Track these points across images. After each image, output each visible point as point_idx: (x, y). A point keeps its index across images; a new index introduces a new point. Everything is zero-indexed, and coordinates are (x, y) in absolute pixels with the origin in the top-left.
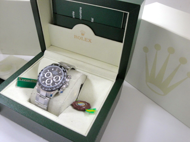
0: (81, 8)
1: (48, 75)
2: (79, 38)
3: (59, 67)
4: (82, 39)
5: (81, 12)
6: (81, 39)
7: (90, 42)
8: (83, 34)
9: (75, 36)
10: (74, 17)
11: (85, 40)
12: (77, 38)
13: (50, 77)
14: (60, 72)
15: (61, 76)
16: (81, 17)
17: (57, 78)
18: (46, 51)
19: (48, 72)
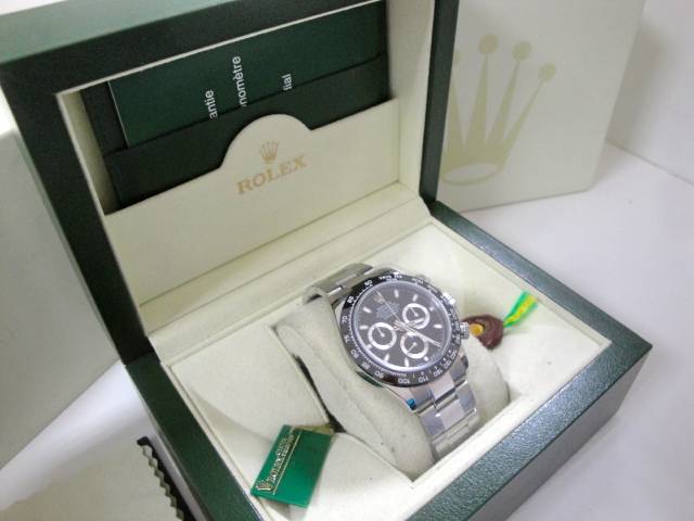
0: (236, 60)
1: (383, 335)
2: (259, 180)
3: (374, 284)
4: (270, 175)
5: (239, 77)
6: (267, 179)
7: (303, 165)
8: (270, 157)
9: (240, 184)
10: (213, 113)
11: (283, 173)
12: (250, 188)
13: (400, 333)
14: (397, 294)
15: (415, 297)
16: (243, 98)
17: (416, 315)
18: (154, 341)
19: (370, 333)
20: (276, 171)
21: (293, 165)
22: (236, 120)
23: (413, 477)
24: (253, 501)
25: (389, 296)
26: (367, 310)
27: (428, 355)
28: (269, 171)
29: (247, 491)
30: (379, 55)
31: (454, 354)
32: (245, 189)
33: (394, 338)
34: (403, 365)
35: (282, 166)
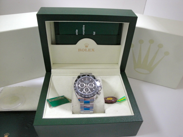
0: (84, 26)
1: (82, 85)
2: (83, 50)
3: (87, 76)
5: (84, 29)
6: (85, 50)
7: (94, 51)
8: (87, 47)
9: (79, 49)
10: (77, 34)
11: (89, 51)
12: (81, 51)
13: (85, 87)
14: (90, 80)
15: (93, 82)
16: (84, 33)
17: (91, 85)
18: (52, 70)
19: (80, 84)
20: (87, 50)
21: (92, 50)
22: (81, 37)
23: (73, 113)
24: (46, 101)
25: (89, 79)
26: (83, 80)
27: (88, 93)
28: (86, 49)
29: (47, 99)
30: (118, 35)
31: (92, 95)
32: (80, 51)
33: (84, 87)
34: (82, 92)
35: (89, 49)
